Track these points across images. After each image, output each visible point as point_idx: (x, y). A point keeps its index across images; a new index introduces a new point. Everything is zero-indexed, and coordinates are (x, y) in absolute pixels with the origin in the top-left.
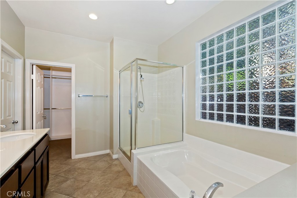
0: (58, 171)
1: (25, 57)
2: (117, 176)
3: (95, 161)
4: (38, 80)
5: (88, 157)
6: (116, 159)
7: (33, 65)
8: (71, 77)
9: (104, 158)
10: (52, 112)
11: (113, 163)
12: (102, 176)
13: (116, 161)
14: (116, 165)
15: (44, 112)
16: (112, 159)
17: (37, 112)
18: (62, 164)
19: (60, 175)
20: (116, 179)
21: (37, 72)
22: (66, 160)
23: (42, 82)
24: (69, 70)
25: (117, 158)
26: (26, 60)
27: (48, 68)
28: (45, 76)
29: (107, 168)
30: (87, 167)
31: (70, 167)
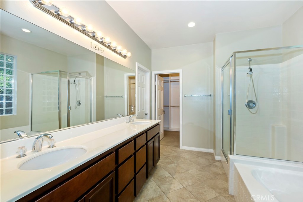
0: (168, 154)
1: (152, 70)
2: (214, 177)
3: (197, 156)
4: (159, 85)
5: (192, 151)
6: (218, 161)
7: (156, 75)
8: (179, 80)
9: (207, 156)
10: (171, 108)
11: (214, 163)
12: (199, 171)
13: (218, 163)
14: (216, 166)
15: (164, 108)
16: (214, 160)
17: (159, 108)
18: (172, 150)
19: (169, 157)
20: (211, 179)
21: (158, 79)
22: (176, 148)
23: (162, 86)
24: (178, 75)
25: (220, 160)
26: (152, 72)
27: (168, 75)
28: (164, 81)
29: (206, 166)
30: (189, 159)
31: (177, 154)
